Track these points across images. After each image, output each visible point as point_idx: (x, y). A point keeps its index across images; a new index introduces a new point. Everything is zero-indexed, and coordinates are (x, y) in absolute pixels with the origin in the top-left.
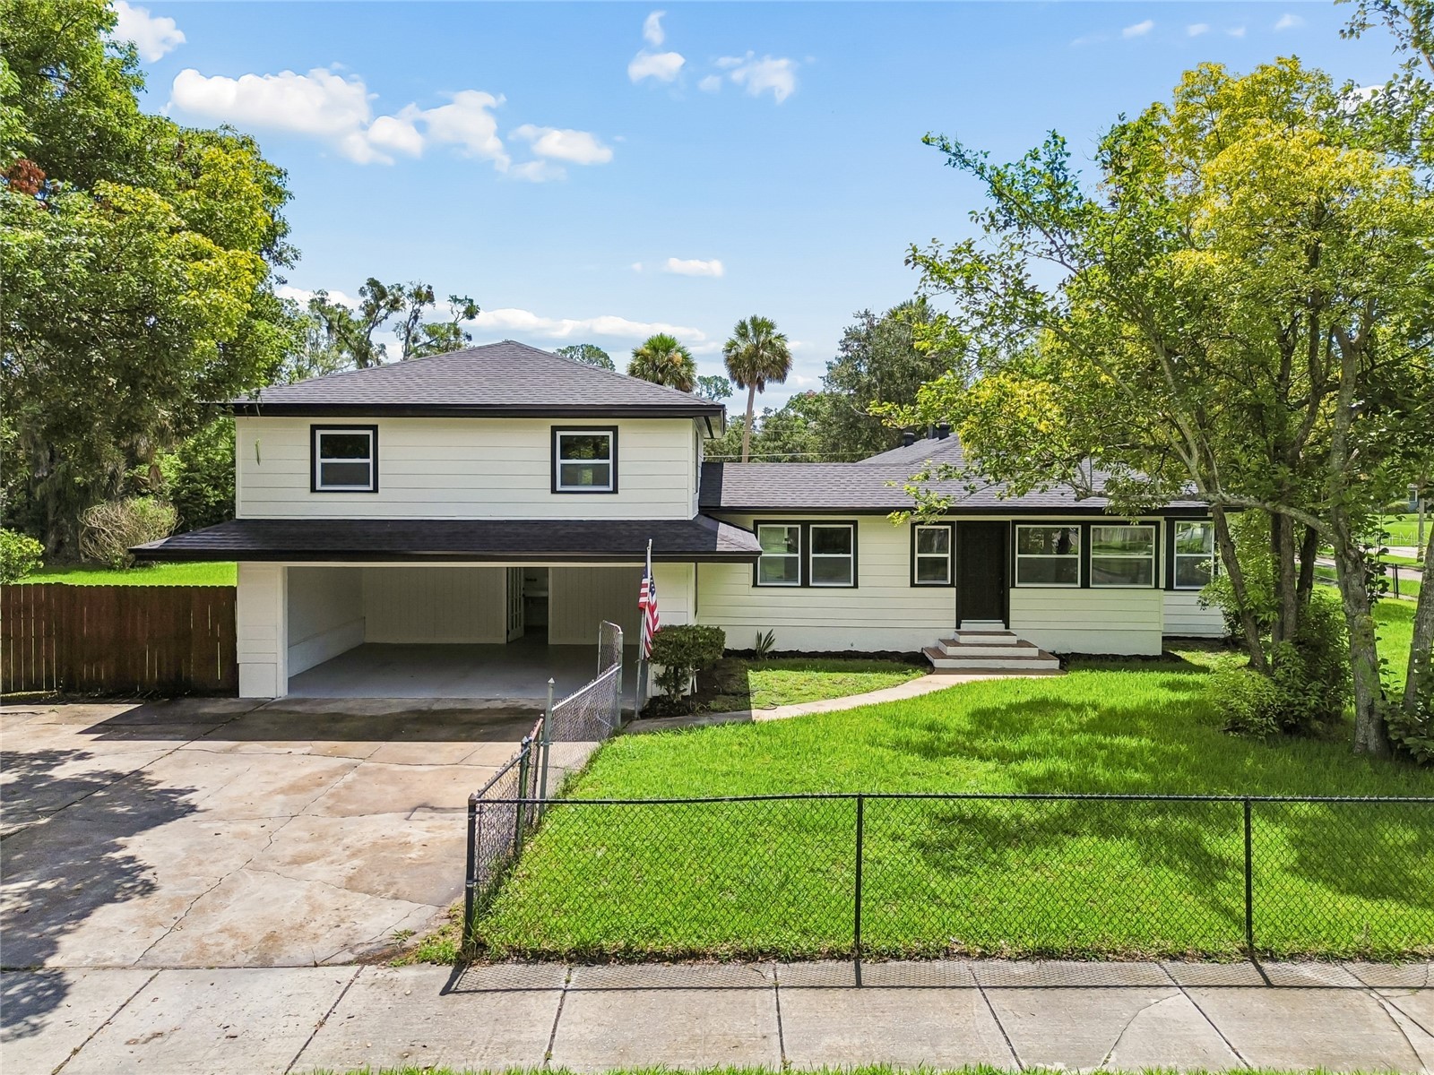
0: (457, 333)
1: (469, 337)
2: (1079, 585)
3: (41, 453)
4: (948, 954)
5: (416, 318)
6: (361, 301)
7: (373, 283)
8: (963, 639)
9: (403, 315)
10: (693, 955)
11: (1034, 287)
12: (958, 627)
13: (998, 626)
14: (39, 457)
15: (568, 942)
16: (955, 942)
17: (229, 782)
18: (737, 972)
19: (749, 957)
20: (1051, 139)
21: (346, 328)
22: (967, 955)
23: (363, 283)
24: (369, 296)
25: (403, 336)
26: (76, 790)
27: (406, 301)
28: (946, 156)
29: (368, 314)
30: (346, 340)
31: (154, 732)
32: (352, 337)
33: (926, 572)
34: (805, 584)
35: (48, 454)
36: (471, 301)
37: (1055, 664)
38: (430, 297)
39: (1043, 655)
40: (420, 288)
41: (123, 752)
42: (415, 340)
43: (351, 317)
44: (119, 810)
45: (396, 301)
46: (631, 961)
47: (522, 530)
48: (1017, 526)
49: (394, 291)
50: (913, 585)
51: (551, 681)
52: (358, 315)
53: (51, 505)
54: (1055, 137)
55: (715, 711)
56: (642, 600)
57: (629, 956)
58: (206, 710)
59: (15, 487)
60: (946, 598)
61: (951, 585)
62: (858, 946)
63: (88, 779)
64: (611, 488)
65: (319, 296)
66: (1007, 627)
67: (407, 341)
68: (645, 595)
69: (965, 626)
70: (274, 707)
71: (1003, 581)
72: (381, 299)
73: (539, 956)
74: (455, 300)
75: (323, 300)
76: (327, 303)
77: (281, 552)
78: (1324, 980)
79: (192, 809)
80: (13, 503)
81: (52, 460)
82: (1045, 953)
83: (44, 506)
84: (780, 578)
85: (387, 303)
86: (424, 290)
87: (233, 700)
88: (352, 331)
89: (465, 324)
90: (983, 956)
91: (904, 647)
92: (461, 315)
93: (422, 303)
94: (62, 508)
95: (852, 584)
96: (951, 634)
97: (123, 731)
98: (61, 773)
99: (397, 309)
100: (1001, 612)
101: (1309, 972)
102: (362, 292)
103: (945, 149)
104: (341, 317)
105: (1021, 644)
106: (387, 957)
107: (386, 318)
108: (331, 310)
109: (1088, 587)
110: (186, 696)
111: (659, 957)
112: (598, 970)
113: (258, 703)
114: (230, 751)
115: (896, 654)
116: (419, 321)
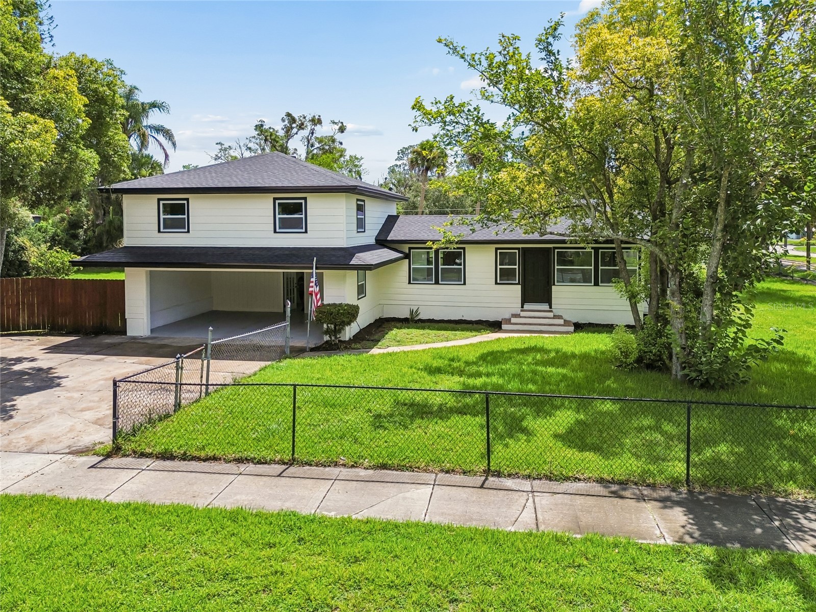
0: (334, 141)
1: (341, 143)
2: (593, 284)
3: (99, 211)
4: (336, 464)
5: (312, 133)
6: (282, 125)
7: (289, 115)
8: (523, 314)
9: (305, 133)
10: (215, 459)
11: (488, 121)
12: (522, 307)
13: (545, 307)
14: (99, 213)
15: (158, 449)
16: (343, 459)
17: (87, 374)
18: (232, 467)
19: (240, 461)
20: (501, 38)
21: (274, 140)
22: (345, 465)
23: (283, 115)
24: (286, 122)
25: (306, 143)
26: (16, 375)
27: (308, 124)
28: (447, 49)
29: (287, 132)
30: (275, 147)
31: (74, 350)
32: (278, 144)
33: (504, 277)
34: (437, 283)
35: (103, 212)
36: (342, 123)
37: (572, 329)
38: (319, 122)
39: (567, 323)
40: (314, 116)
41: (51, 359)
42: (312, 146)
43: (278, 134)
44: (28, 384)
45: (302, 124)
46: (184, 460)
47: (257, 252)
48: (556, 250)
49: (301, 118)
50: (496, 283)
51: (211, 328)
52: (281, 133)
53: (105, 238)
54: (503, 36)
55: (354, 349)
56: (310, 289)
57: (184, 457)
58: (106, 341)
59: (88, 229)
60: (516, 291)
61: (518, 284)
62: (294, 459)
63: (27, 370)
64: (304, 230)
65: (260, 123)
66: (551, 307)
67: (308, 146)
68: (312, 287)
69: (526, 306)
70: (139, 341)
71: (548, 282)
72: (293, 123)
73: (143, 455)
74: (334, 123)
75: (262, 125)
76: (264, 127)
77: (144, 263)
78: (514, 487)
79: (59, 385)
80: (86, 237)
81: (104, 214)
82: (384, 467)
83: (101, 239)
84: (424, 279)
85: (297, 125)
86: (317, 117)
87: (123, 336)
88: (277, 142)
89: (339, 137)
90: (353, 466)
91: (491, 318)
92: (337, 131)
93: (315, 125)
94: (109, 239)
95: (462, 283)
96: (517, 310)
97: (60, 350)
98: (17, 368)
99: (303, 129)
100: (547, 298)
101: (509, 483)
102: (283, 120)
103: (446, 45)
104: (271, 135)
105: (555, 317)
106: (82, 452)
107: (297, 133)
108: (266, 131)
109: (598, 285)
110: (103, 334)
111: (198, 459)
112: (168, 464)
113: (134, 338)
114: (100, 360)
115: (487, 322)
116: (314, 135)
